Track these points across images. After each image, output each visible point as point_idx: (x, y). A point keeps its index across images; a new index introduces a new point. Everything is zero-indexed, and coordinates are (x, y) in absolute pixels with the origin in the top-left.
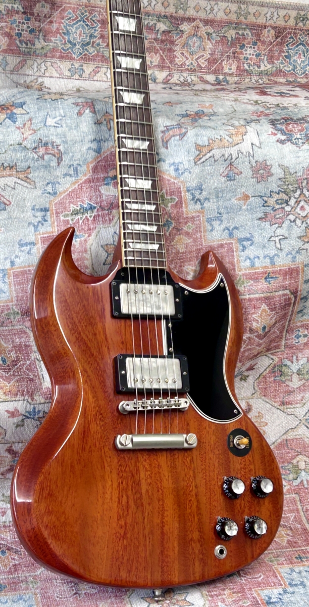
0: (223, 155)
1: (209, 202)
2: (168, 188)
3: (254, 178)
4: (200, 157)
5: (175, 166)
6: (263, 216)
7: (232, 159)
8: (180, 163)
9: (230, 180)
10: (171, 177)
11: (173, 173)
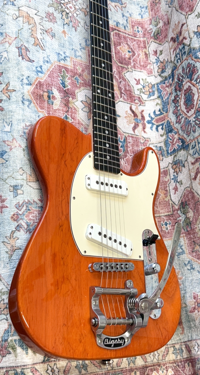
0: (41, 33)
1: (66, 52)
2: (57, 71)
3: (54, 24)
4: (41, 46)
5: (45, 62)
6: (74, 28)
7: (43, 30)
8: (44, 58)
9: (55, 36)
10: (51, 67)
11: (49, 65)
